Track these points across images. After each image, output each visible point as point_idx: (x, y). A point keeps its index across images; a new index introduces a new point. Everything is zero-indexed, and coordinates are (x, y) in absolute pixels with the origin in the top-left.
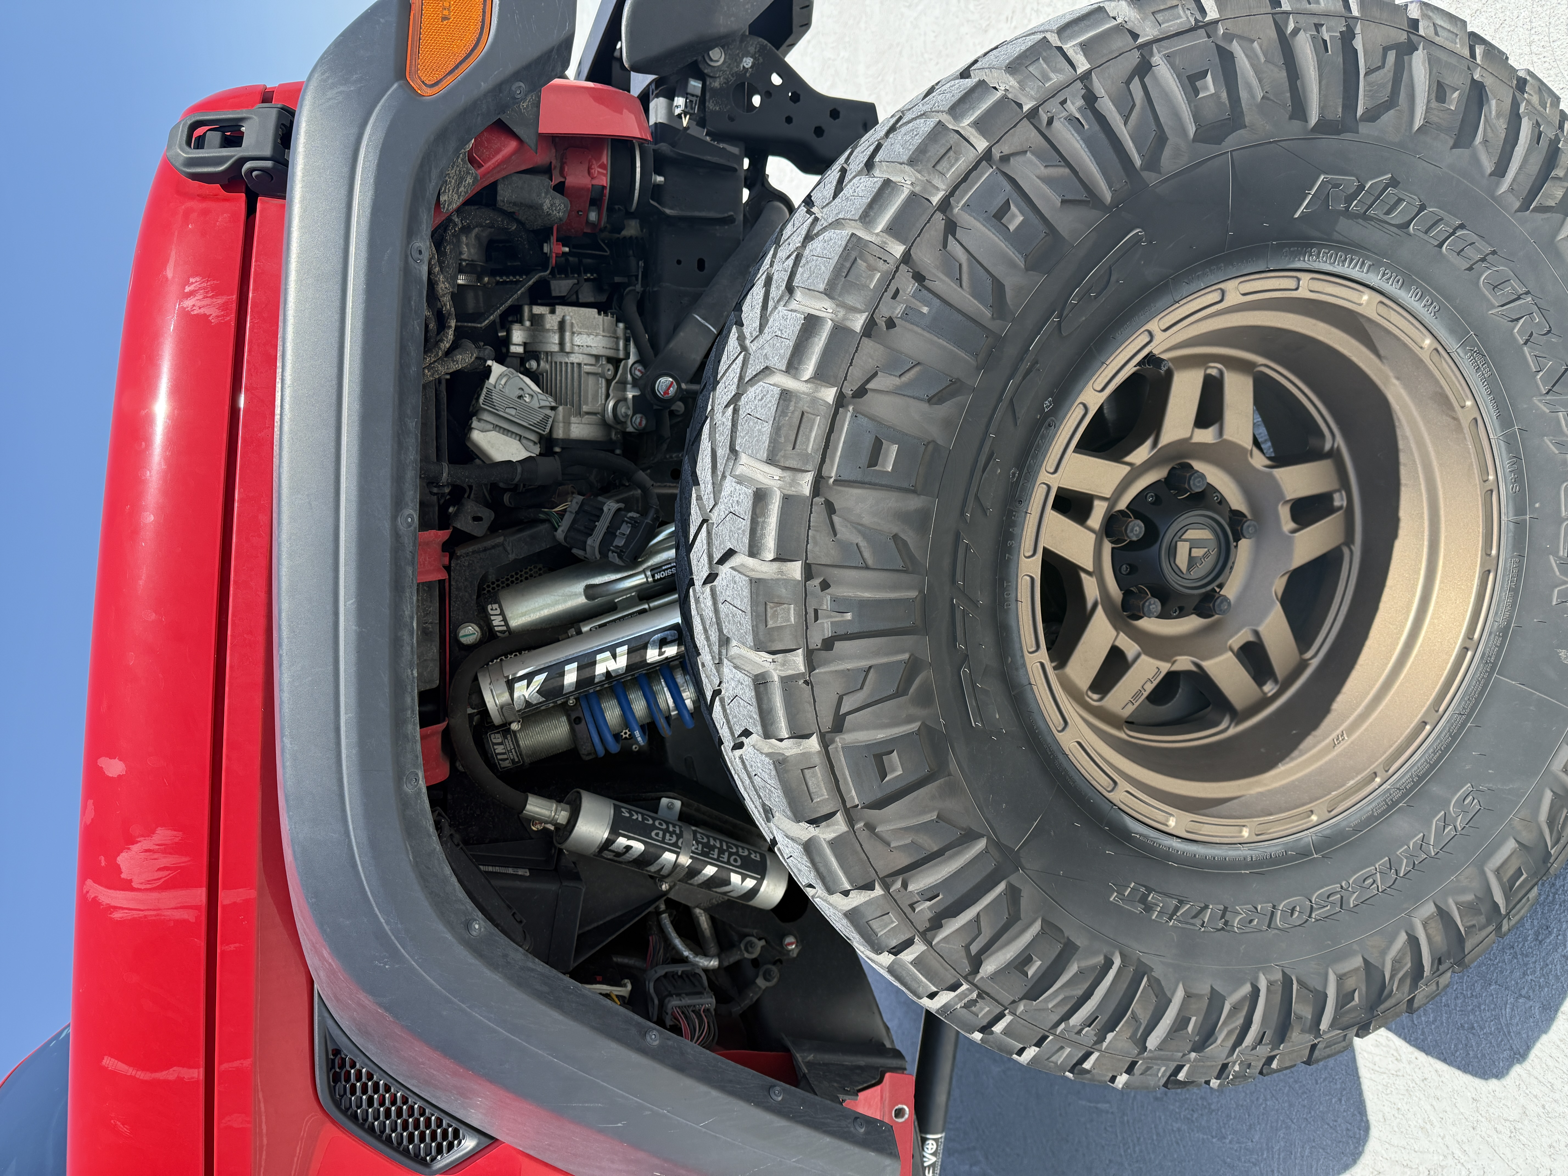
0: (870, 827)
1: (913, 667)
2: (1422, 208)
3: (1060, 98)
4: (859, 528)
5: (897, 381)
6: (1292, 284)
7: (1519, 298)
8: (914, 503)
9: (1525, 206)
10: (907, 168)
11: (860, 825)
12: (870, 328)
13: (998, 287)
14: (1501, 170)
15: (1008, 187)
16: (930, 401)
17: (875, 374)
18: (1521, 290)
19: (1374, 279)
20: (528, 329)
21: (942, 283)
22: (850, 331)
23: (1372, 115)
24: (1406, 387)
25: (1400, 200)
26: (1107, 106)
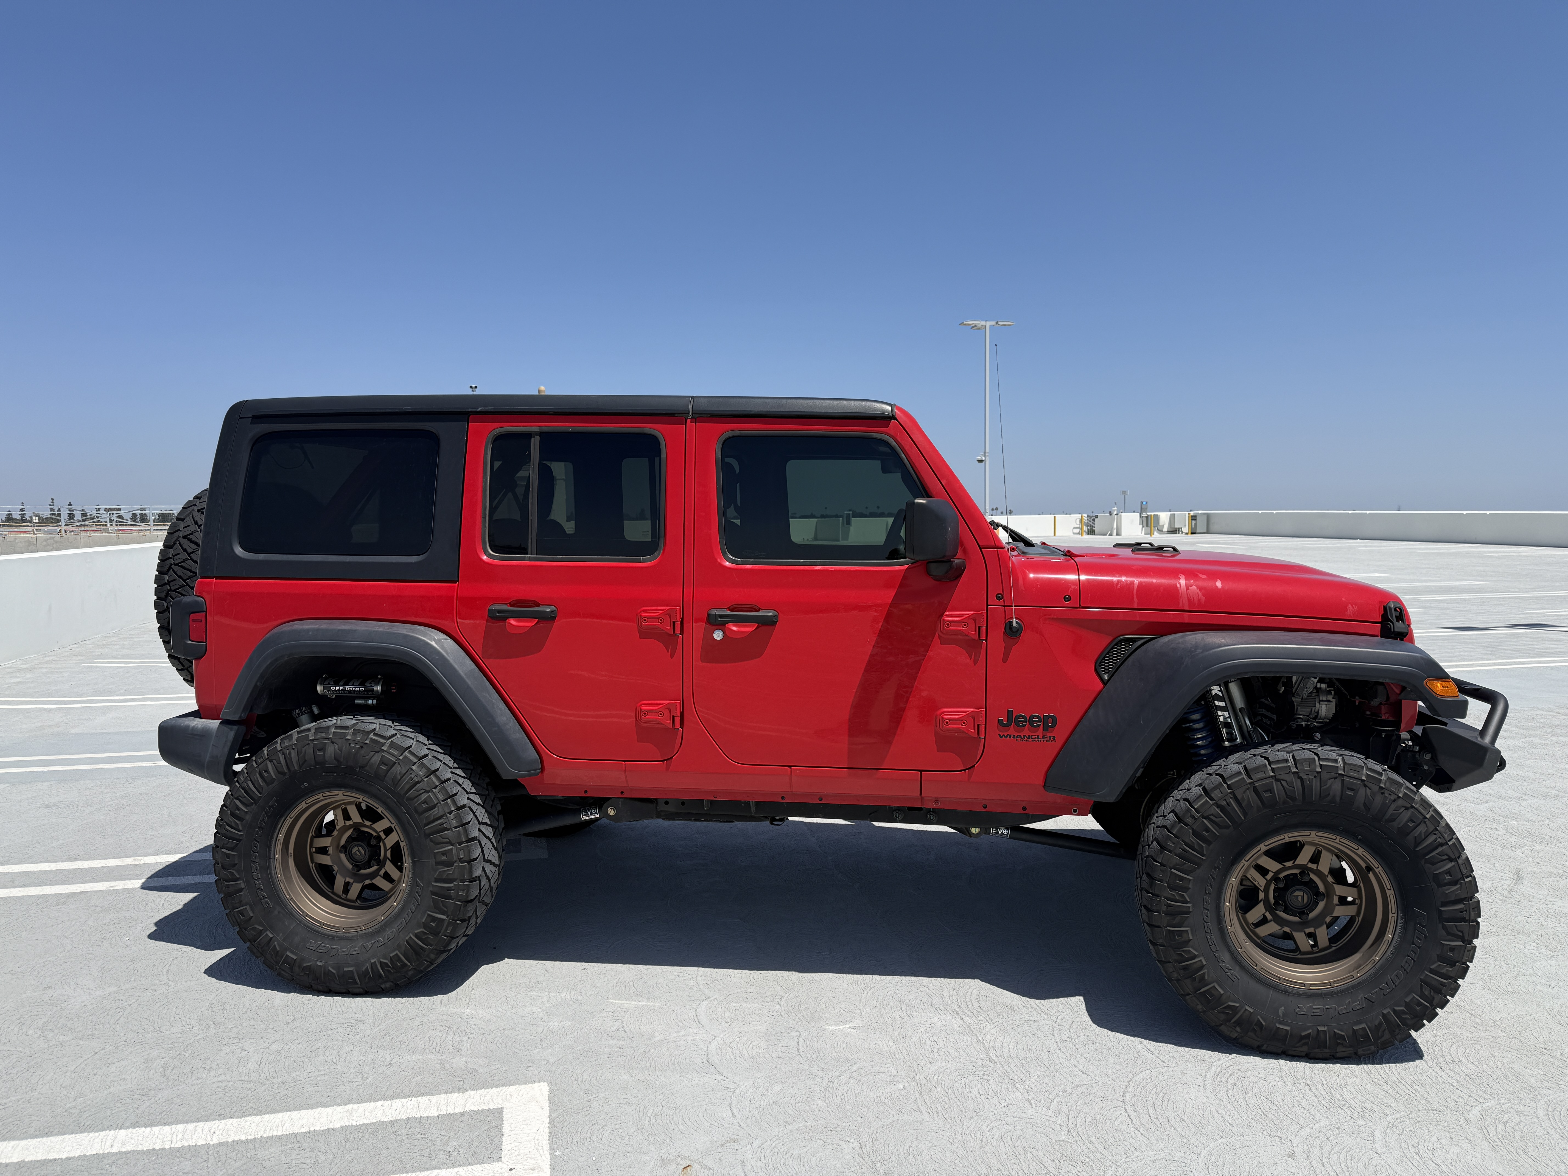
0: (1248, 789)
1: (1294, 799)
2: (1419, 947)
3: (1441, 837)
4: (1330, 786)
5: (1369, 794)
6: (1393, 912)
7: (1394, 983)
8: (1338, 799)
9: (1422, 980)
10: (1420, 798)
11: (1249, 786)
12: (1381, 788)
13: (1394, 820)
14: (1432, 971)
15: (1419, 822)
16: (1365, 803)
17: (1370, 789)
18: (1396, 984)
19: (1396, 938)
20: (1326, 690)
21: (1393, 806)
22: (1380, 783)
23: (1444, 927)
24: (1361, 957)
25: (1420, 940)
26: (1440, 849)
